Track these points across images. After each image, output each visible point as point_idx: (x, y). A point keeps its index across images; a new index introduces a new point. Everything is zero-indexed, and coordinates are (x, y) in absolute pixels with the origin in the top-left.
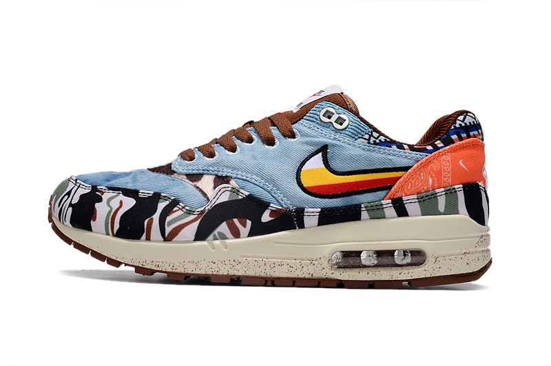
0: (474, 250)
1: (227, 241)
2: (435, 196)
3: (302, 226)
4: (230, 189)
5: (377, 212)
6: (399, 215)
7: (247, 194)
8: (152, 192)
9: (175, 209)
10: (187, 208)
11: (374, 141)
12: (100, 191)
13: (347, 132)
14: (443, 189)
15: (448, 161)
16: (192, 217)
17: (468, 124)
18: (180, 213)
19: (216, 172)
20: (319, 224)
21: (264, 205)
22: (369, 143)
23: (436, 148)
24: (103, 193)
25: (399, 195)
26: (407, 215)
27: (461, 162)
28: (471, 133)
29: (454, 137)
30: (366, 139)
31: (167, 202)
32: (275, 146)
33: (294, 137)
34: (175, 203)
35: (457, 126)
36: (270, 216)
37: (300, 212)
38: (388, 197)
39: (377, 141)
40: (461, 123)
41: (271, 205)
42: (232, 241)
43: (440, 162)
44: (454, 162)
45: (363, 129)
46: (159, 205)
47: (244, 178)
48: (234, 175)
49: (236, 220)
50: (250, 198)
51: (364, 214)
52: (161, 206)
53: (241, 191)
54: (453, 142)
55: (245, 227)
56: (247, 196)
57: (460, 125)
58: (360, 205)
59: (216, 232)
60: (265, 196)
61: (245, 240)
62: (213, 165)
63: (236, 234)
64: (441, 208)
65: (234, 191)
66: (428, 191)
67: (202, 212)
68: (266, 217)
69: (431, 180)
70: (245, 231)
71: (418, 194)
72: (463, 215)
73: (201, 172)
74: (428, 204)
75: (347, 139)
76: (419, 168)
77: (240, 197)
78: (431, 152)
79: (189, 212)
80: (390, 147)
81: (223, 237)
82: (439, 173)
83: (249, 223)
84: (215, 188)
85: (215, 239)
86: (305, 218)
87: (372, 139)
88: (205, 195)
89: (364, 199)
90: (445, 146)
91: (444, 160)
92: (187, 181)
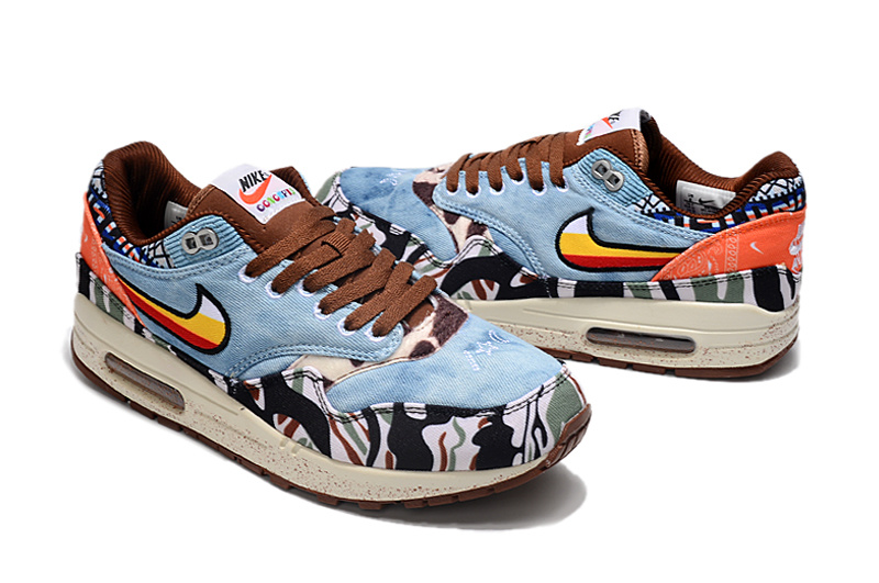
0: (759, 342)
1: (471, 302)
2: (714, 282)
3: (555, 295)
4: (482, 242)
5: (642, 293)
6: (669, 298)
7: (500, 251)
8: (404, 230)
9: (422, 257)
10: (434, 258)
11: (649, 211)
12: (355, 214)
13: (619, 196)
14: (725, 275)
15: (735, 244)
16: (438, 270)
17: (773, 197)
18: (426, 263)
19: (473, 217)
20: (575, 296)
21: (516, 268)
22: (643, 212)
23: (724, 226)
24: (358, 216)
25: (669, 277)
26: (678, 299)
27: (753, 245)
28: (775, 208)
29: (750, 213)
30: (639, 206)
31: (416, 247)
32: (542, 193)
33: (563, 187)
34: (423, 249)
35: (757, 199)
36: (522, 280)
37: (553, 282)
38: (656, 278)
39: (653, 211)
40: (762, 195)
41: (524, 269)
42: (478, 303)
43: (724, 245)
44: (744, 245)
45: (639, 193)
46: (407, 248)
47: (500, 229)
48: (491, 224)
49: (482, 281)
50: (503, 257)
51: (628, 292)
52: (410, 250)
53: (494, 246)
54: (747, 220)
55: (492, 289)
56: (500, 254)
57: (761, 198)
58: (622, 283)
59: (460, 291)
60: (519, 257)
61: (491, 303)
62: (472, 206)
63: (483, 296)
64: (721, 294)
65: (487, 245)
66: (707, 276)
67: (449, 266)
68: (516, 282)
69: (710, 265)
70: (492, 293)
71: (694, 277)
72: (750, 303)
73: (458, 212)
74: (705, 290)
75: (616, 205)
76: (696, 251)
77: (492, 254)
78: (715, 231)
79: (436, 264)
80: (666, 221)
81: (468, 297)
82: (721, 259)
83: (497, 286)
84: (467, 237)
85: (460, 298)
86: (559, 289)
87: (648, 207)
88: (456, 244)
89: (627, 277)
90: (736, 224)
91: (730, 242)
92: (443, 219)
